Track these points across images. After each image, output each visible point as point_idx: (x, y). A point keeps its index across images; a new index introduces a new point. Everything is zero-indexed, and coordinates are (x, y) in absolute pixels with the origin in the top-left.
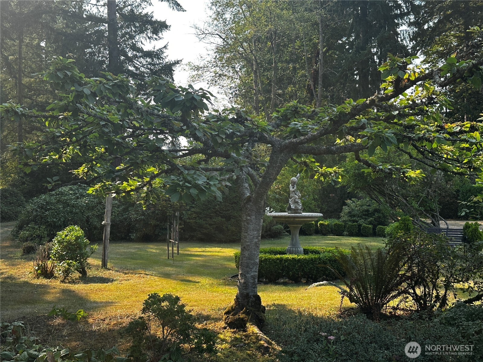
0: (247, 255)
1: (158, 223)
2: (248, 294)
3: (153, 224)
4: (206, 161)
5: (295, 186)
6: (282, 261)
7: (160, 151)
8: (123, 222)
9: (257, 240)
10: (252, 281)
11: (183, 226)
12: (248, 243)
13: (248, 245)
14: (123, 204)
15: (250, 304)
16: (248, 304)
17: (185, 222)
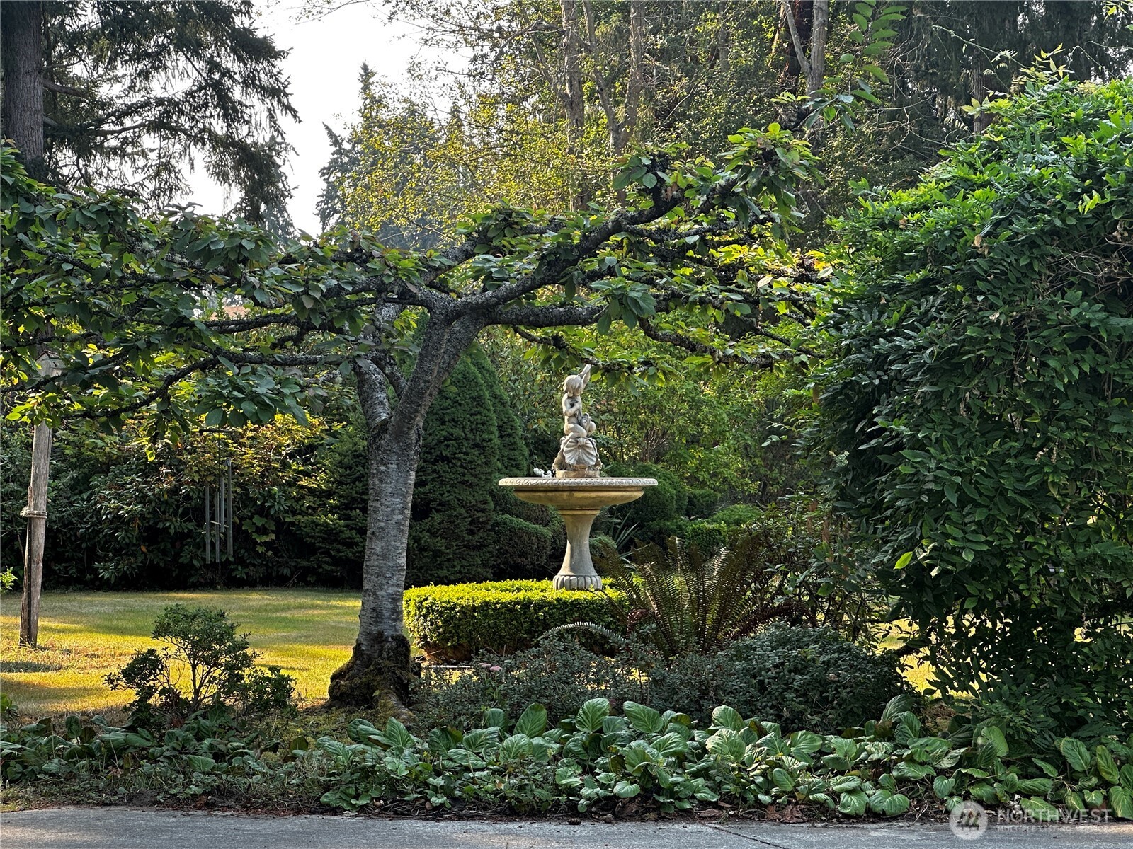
0: (378, 549)
1: (191, 526)
2: (380, 634)
3: (172, 532)
4: (297, 340)
5: (579, 399)
6: (529, 607)
7: (186, 325)
8: (71, 523)
9: (400, 517)
10: (390, 606)
11: (273, 537)
12: (382, 524)
13: (381, 528)
14: (72, 466)
15: (385, 654)
16: (380, 655)
17: (279, 523)
